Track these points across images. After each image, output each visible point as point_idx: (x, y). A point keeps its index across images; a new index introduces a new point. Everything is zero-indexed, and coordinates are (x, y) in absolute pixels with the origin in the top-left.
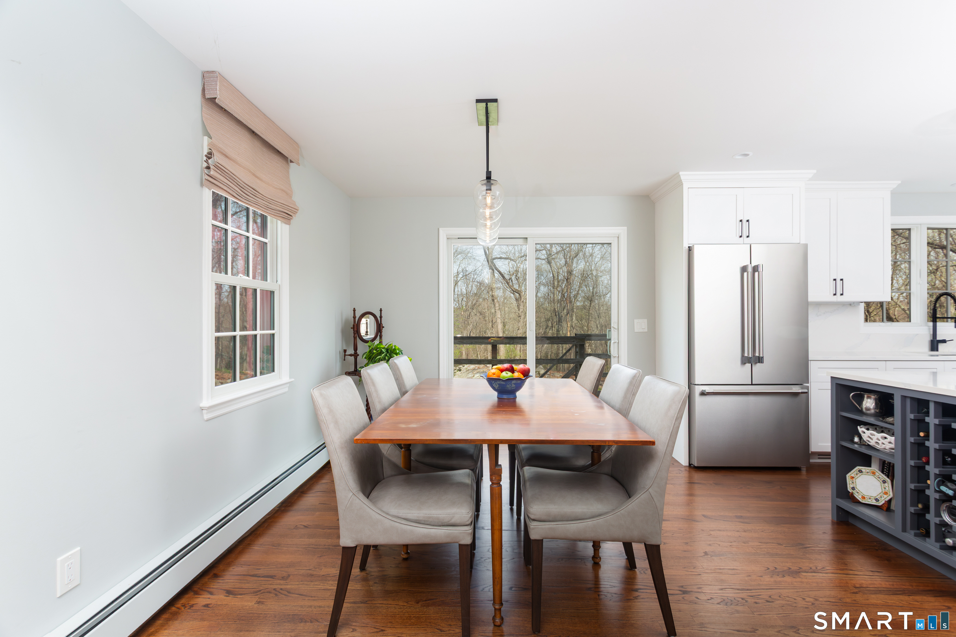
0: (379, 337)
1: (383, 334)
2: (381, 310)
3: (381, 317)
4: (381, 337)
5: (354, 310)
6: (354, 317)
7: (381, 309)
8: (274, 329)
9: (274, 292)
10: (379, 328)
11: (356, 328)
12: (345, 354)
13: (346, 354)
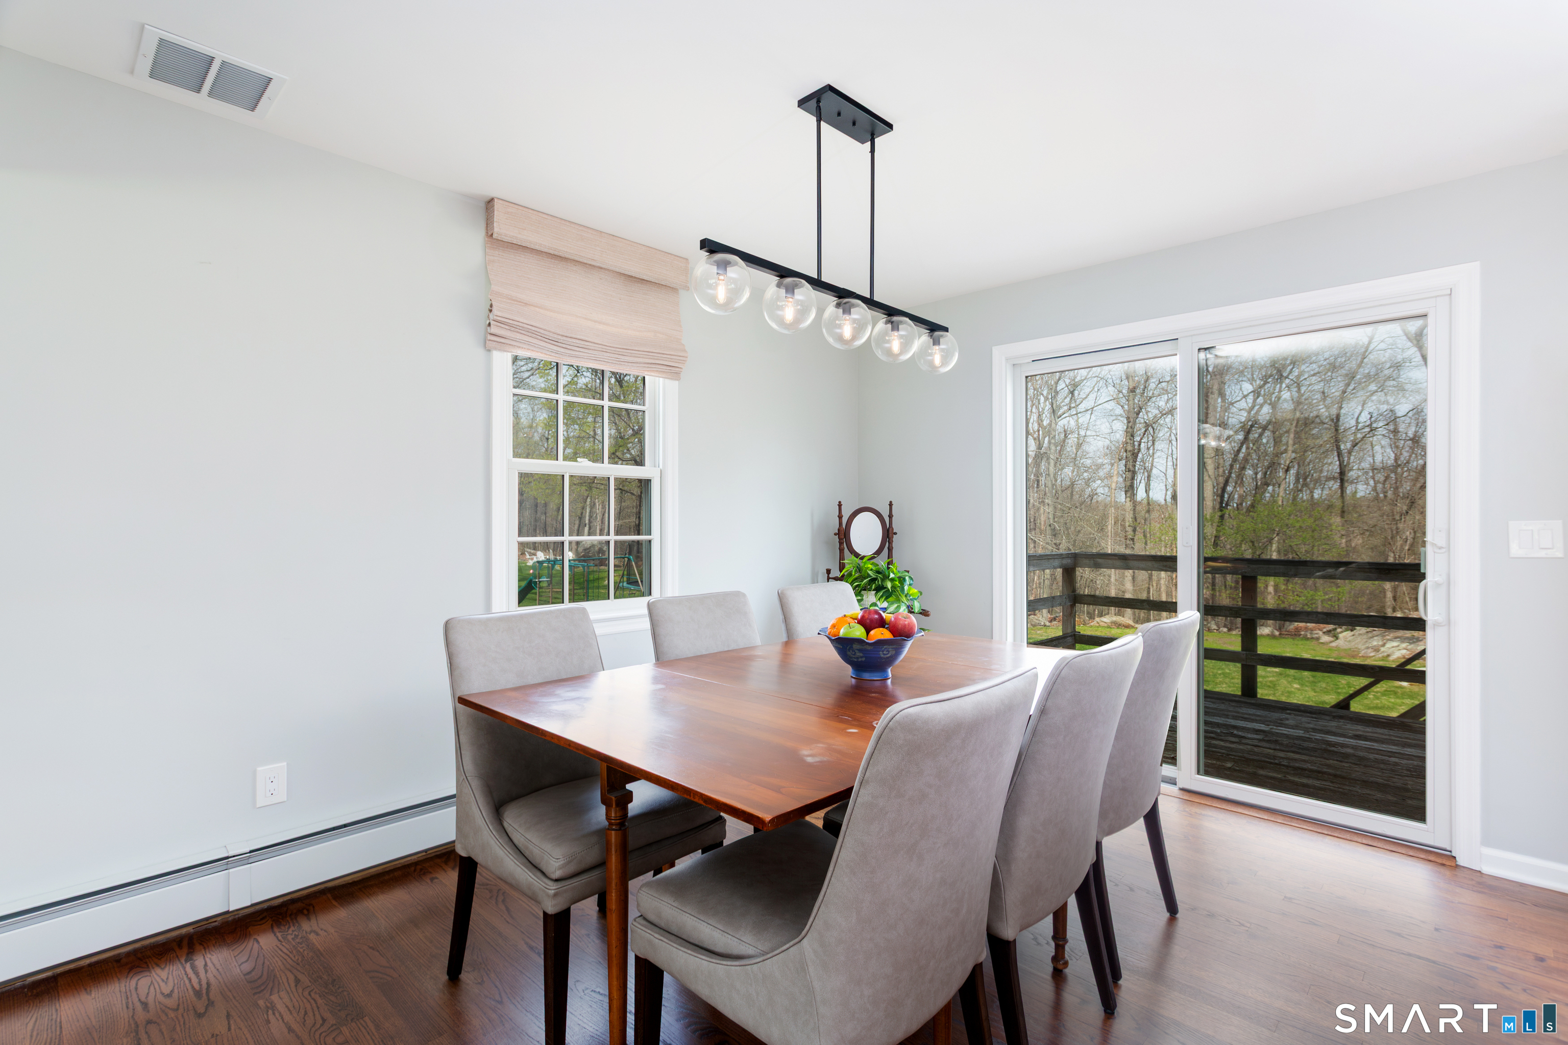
0: (886, 550)
1: (894, 545)
2: (891, 504)
3: (891, 516)
4: (890, 550)
5: (840, 505)
6: (840, 517)
7: (891, 502)
8: (650, 535)
9: (650, 480)
10: (888, 534)
11: (843, 535)
12: (828, 576)
13: (831, 576)
